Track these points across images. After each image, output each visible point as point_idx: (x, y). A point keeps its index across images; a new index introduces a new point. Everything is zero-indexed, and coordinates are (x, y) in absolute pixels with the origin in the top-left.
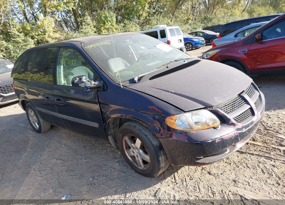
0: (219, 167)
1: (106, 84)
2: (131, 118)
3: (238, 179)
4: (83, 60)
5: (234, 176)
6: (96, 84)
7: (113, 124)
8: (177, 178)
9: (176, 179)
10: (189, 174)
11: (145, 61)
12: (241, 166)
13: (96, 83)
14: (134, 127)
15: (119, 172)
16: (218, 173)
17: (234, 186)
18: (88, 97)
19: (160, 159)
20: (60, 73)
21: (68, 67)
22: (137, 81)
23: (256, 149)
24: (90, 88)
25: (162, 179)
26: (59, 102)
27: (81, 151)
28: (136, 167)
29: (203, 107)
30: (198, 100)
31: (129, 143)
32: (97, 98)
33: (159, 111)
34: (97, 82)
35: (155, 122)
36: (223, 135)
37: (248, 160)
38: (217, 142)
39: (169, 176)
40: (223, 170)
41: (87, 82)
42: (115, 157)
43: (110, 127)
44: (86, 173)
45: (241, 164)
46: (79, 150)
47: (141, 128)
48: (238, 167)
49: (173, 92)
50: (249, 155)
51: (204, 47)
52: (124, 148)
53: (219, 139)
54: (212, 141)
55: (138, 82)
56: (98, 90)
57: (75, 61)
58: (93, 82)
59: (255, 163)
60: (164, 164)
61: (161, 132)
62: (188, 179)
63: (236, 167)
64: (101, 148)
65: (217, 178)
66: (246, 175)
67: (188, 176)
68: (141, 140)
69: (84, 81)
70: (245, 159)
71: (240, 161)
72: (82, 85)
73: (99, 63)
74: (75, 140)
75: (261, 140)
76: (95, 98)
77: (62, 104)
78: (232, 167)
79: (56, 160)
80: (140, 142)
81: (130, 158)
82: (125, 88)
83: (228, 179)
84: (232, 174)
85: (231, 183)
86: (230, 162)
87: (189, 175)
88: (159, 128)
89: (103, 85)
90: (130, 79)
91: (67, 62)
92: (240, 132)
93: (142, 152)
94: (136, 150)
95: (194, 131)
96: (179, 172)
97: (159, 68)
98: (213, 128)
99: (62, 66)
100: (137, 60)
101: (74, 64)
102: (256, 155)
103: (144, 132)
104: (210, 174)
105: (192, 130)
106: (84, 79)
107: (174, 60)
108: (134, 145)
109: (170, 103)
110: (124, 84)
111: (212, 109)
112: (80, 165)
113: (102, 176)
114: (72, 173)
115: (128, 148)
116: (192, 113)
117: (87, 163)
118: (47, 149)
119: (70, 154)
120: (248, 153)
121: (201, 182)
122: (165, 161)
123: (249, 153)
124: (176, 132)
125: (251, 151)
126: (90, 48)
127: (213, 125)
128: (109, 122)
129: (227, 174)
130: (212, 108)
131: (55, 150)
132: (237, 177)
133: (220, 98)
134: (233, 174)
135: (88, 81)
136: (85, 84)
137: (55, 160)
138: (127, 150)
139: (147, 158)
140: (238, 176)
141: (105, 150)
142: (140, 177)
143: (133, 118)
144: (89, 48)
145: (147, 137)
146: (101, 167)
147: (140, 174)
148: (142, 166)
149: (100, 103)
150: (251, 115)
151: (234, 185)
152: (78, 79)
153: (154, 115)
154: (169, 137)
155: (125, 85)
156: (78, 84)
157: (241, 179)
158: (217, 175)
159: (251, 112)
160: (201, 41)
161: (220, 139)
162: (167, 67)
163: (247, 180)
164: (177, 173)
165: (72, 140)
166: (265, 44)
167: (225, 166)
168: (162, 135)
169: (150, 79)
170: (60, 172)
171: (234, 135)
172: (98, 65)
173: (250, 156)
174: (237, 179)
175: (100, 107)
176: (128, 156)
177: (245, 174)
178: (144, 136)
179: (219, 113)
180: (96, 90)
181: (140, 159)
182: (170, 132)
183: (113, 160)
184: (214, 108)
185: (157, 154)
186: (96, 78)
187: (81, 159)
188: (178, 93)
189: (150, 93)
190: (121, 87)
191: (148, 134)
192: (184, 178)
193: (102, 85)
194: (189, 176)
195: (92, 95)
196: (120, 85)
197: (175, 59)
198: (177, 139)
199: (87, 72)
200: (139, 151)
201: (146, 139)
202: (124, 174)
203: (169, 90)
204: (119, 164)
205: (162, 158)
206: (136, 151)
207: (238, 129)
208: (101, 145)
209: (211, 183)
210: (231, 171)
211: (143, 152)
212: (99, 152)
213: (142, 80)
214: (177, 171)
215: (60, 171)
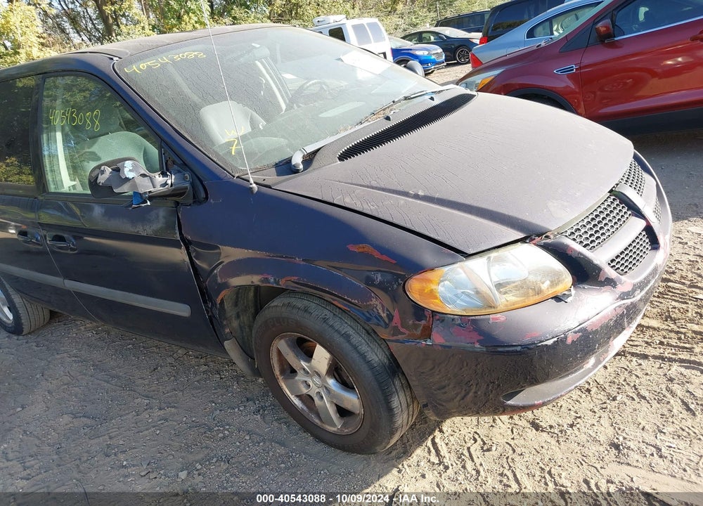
0: (559, 405)
1: (201, 182)
2: (296, 285)
3: (625, 438)
4: (128, 115)
5: (610, 431)
6: (169, 182)
7: (236, 304)
8: (444, 450)
9: (442, 454)
10: (476, 432)
11: (317, 104)
12: (621, 396)
13: (171, 180)
14: (306, 310)
15: (267, 444)
16: (561, 422)
17: (619, 462)
18: (147, 227)
19: (395, 402)
20: (54, 156)
21: (79, 135)
22: (301, 167)
23: (649, 341)
24: (150, 198)
25: (399, 458)
26: (62, 245)
27: (146, 382)
28: (316, 426)
29: (521, 235)
30: (502, 214)
31: (291, 358)
32: (177, 228)
33: (385, 258)
34: (173, 177)
35: (373, 294)
36: (587, 318)
37: (637, 376)
38: (569, 341)
39: (420, 445)
40: (572, 413)
41: (139, 180)
42: (249, 395)
43: (228, 315)
44: (165, 454)
45: (619, 389)
46: (140, 381)
47: (326, 312)
48: (614, 399)
49: (421, 193)
50: (634, 359)
51: (442, 70)
52: (277, 372)
53: (575, 332)
54: (556, 339)
55: (305, 169)
56: (177, 203)
57: (96, 116)
58: (157, 177)
59: (658, 385)
60: (405, 416)
61: (393, 324)
62: (476, 449)
63: (608, 401)
64: (204, 368)
65: (561, 440)
66: (643, 423)
67: (475, 440)
68: (329, 351)
69: (130, 175)
70: (626, 373)
71: (616, 380)
72: (125, 189)
73: (173, 117)
74: (126, 350)
75: (655, 310)
76: (169, 227)
77: (72, 250)
78: (597, 401)
79: (70, 419)
80: (328, 355)
81: (296, 402)
82: (264, 189)
83: (595, 440)
84: (602, 421)
85: (606, 452)
86: (587, 386)
87: (476, 436)
88: (388, 310)
89: (193, 184)
90: (277, 161)
91: (73, 120)
92: (628, 302)
93: (334, 385)
94: (316, 379)
95: (499, 315)
96: (444, 429)
97: (361, 123)
98: (552, 298)
99: (59, 136)
100: (284, 107)
101: (93, 123)
102: (655, 357)
103: (337, 325)
104: (537, 430)
105: (492, 310)
106: (128, 171)
107: (401, 97)
108: (307, 364)
109: (417, 230)
110: (260, 178)
111: (548, 241)
112: (147, 430)
113: (215, 460)
114: (122, 457)
115: (289, 371)
116: (489, 258)
117: (166, 420)
118: (44, 383)
119: (113, 394)
120: (629, 353)
121: (517, 458)
122: (408, 406)
123: (633, 354)
124: (443, 321)
125: (637, 346)
126: (140, 70)
127: (555, 290)
128: (222, 300)
129: (588, 425)
130: (547, 237)
131: (66, 387)
132: (619, 432)
133: (565, 203)
134: (605, 422)
135: (143, 175)
136: (135, 185)
137: (67, 418)
138: (285, 379)
139: (352, 400)
140: (622, 428)
141: (218, 376)
142: (333, 455)
143: (302, 284)
144: (136, 71)
145: (349, 341)
146: (210, 429)
147: (330, 444)
148: (336, 424)
149: (187, 244)
150: (650, 248)
151: (618, 460)
152: (108, 170)
153: (368, 273)
154: (420, 338)
155: (265, 183)
156: (111, 188)
157: (633, 436)
158: (561, 431)
159: (647, 241)
160: (434, 54)
161: (579, 331)
162: (388, 118)
163: (650, 438)
164: (441, 431)
165: (116, 350)
166: (621, 47)
167: (575, 397)
168: (396, 331)
169: (343, 157)
170: (86, 458)
171: (614, 313)
172: (171, 123)
173: (640, 361)
174: (621, 438)
175: (189, 254)
176: (290, 395)
177: (640, 420)
178: (338, 339)
179: (569, 253)
180: (170, 203)
181: (328, 405)
182: (423, 322)
183: (245, 406)
184: (552, 236)
185: (383, 390)
186: (166, 164)
187: (149, 407)
188: (437, 196)
189: (348, 202)
190: (251, 188)
191: (351, 332)
192: (466, 448)
193: (187, 185)
194: (479, 440)
195: (161, 217)
196: (248, 181)
197: (403, 94)
198: (448, 344)
199: (140, 149)
200: (324, 381)
201: (346, 345)
202: (281, 450)
203: (406, 190)
204: (263, 417)
205: (399, 401)
206: (314, 383)
207: (624, 296)
208: (202, 360)
209: (546, 460)
210: (597, 415)
211: (338, 385)
212: (198, 381)
213: (315, 164)
214: (438, 426)
215: (85, 455)
